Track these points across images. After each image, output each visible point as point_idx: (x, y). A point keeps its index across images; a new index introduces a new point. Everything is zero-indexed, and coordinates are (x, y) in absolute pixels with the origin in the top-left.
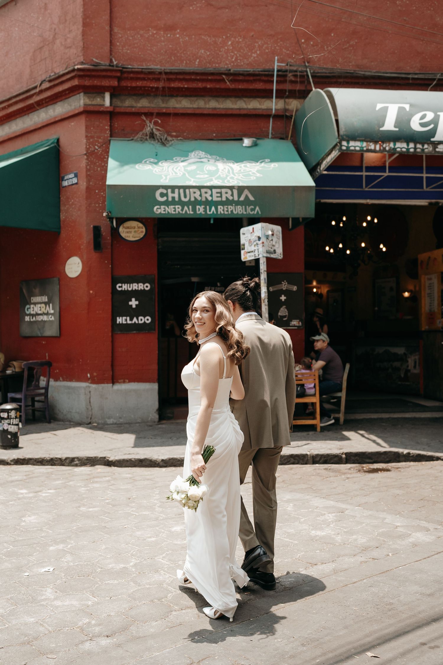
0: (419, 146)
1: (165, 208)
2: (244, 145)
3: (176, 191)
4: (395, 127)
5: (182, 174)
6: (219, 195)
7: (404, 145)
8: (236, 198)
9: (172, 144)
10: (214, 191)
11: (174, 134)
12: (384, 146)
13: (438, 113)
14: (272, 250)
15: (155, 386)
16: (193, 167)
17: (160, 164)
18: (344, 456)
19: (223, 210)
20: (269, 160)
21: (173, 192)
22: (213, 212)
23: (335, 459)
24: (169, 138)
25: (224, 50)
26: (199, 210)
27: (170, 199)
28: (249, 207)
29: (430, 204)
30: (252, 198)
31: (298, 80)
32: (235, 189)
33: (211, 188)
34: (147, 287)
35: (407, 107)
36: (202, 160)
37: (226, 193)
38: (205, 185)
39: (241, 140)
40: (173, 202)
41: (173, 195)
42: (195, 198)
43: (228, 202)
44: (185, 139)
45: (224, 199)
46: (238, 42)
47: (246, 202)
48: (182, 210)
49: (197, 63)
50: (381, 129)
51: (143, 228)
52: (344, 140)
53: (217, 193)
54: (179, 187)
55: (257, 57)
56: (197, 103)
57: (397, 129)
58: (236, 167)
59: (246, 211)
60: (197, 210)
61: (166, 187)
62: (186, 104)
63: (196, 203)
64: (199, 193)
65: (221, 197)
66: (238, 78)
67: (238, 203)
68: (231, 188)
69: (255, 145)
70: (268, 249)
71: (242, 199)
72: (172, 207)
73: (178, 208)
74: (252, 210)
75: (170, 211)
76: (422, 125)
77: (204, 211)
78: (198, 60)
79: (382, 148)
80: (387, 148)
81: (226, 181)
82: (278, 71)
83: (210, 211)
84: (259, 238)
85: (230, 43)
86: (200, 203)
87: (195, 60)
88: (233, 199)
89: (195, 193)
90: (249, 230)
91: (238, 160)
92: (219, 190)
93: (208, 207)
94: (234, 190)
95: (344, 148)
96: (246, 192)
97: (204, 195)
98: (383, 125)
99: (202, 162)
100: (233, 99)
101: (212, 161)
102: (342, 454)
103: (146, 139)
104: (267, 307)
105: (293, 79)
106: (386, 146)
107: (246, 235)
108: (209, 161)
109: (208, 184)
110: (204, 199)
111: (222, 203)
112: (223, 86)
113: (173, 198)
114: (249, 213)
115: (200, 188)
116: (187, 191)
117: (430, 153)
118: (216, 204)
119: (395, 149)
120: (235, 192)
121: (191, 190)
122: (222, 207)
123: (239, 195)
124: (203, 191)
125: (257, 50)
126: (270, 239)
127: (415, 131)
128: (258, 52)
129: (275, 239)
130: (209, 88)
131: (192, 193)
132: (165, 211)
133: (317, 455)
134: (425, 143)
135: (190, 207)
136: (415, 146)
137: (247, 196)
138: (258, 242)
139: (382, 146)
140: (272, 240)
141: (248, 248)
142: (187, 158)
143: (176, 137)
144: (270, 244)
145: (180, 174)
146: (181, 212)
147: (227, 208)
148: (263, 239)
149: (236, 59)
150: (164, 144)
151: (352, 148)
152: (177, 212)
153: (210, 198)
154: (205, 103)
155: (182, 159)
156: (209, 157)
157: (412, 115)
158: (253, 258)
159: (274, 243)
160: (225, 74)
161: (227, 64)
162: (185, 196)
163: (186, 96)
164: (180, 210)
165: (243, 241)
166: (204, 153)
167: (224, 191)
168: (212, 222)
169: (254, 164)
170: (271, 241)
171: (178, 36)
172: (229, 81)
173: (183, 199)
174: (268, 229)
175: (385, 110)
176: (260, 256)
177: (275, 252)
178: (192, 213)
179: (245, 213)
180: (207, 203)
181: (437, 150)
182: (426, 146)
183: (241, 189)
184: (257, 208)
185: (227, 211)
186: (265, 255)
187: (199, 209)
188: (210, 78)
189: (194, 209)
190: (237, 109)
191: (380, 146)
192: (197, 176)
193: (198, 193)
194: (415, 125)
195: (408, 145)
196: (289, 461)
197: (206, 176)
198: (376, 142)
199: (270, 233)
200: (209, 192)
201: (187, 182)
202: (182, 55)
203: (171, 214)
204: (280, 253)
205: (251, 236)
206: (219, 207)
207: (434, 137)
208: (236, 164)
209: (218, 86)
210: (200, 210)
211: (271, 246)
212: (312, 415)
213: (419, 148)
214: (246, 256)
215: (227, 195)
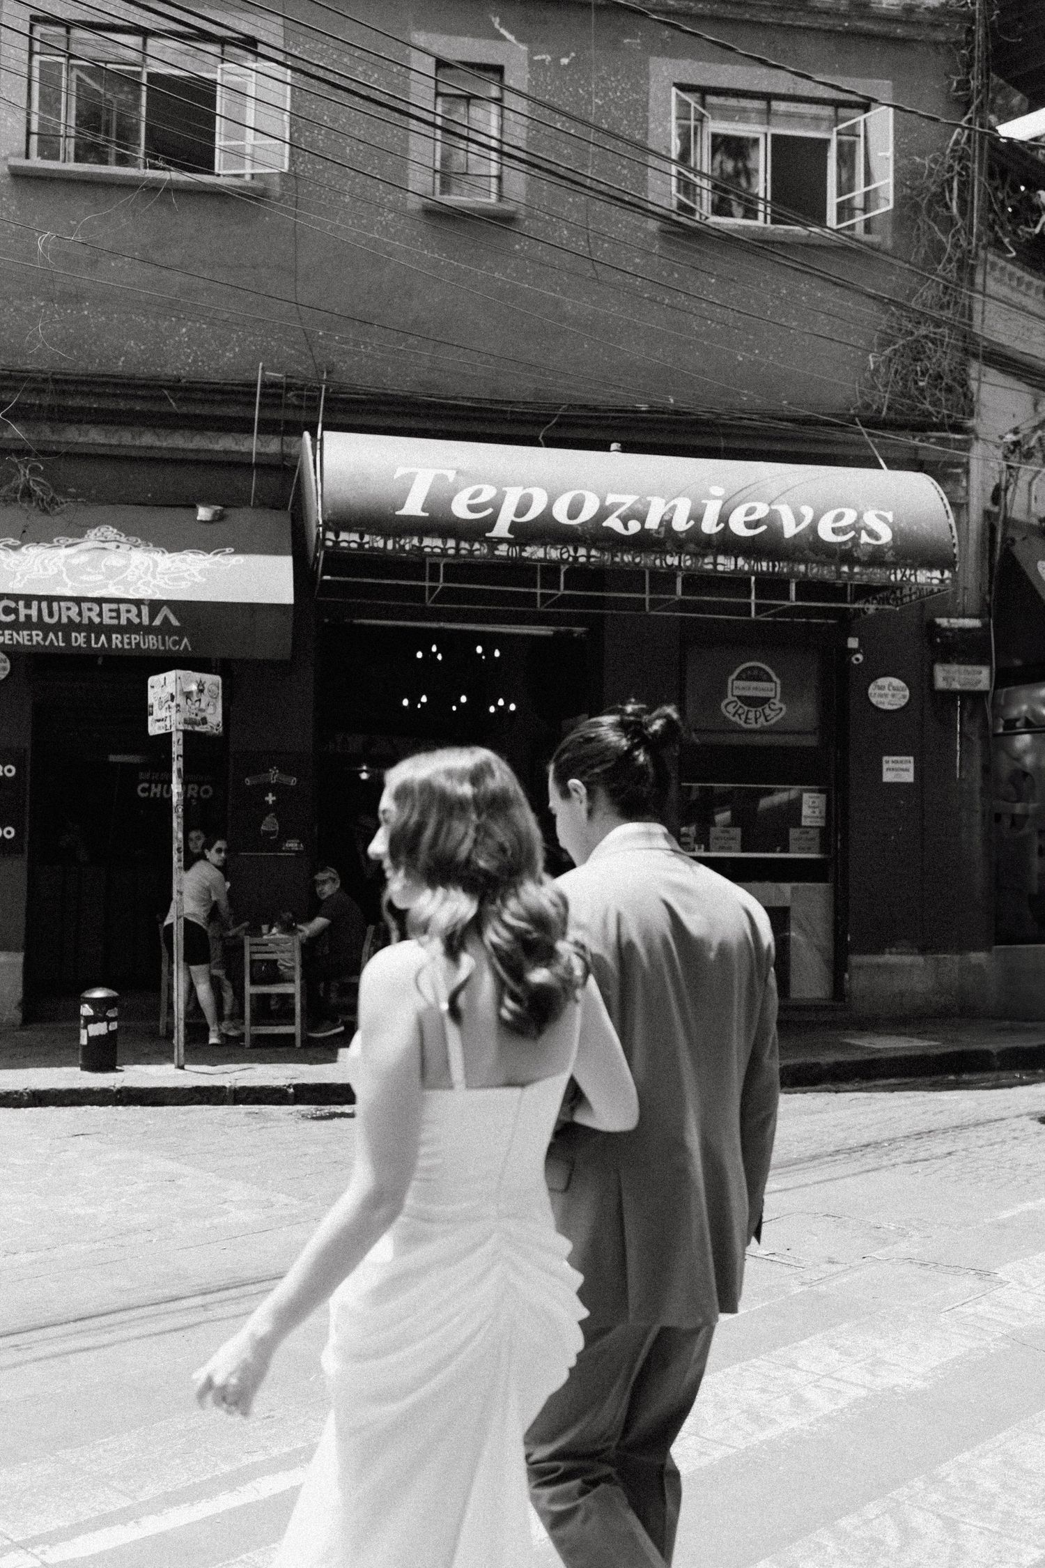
0: (464, 545)
1: (12, 635)
2: (198, 518)
3: (35, 604)
4: (423, 510)
5: (56, 572)
6: (114, 614)
7: (438, 542)
8: (146, 621)
9: (62, 511)
10: (106, 607)
11: (72, 490)
12: (402, 542)
13: (504, 489)
14: (199, 718)
15: (19, 958)
16: (84, 558)
17: (23, 549)
18: (291, 1090)
19: (122, 642)
20: (233, 550)
21: (28, 606)
22: (103, 644)
23: (277, 1096)
24: (59, 499)
25: (172, 341)
26: (76, 641)
27: (22, 619)
28: (169, 638)
29: (557, 633)
30: (175, 622)
31: (304, 404)
32: (144, 604)
33: (100, 601)
34: (10, 771)
35: (451, 475)
36: (106, 545)
37: (128, 611)
38: (90, 595)
39: (193, 507)
40: (28, 624)
41: (28, 612)
42: (69, 617)
43: (130, 628)
44: (93, 501)
45: (123, 622)
46: (200, 330)
47: (166, 628)
48: (45, 639)
49: (121, 364)
50: (397, 513)
51: (5, 662)
52: (330, 530)
53: (111, 610)
54: (40, 598)
55: (234, 358)
56: (116, 437)
57: (427, 514)
58: (166, 561)
59: (164, 644)
60: (73, 640)
61: (16, 597)
62: (96, 437)
63: (72, 626)
64: (77, 610)
65: (118, 617)
66: (194, 396)
67: (149, 630)
68: (138, 603)
69: (218, 518)
70: (188, 716)
71: (157, 622)
72: (25, 633)
73: (37, 636)
74: (175, 643)
75: (21, 640)
76: (472, 508)
77: (85, 643)
78: (123, 359)
79: (397, 546)
80: (407, 547)
81: (131, 592)
82: (264, 385)
83: (97, 643)
84: (172, 698)
85: (184, 330)
86: (78, 627)
87: (117, 358)
88: (141, 623)
89: (68, 609)
90: (159, 680)
91: (173, 546)
92: (114, 606)
93: (93, 635)
94: (142, 607)
95: (329, 543)
96: (165, 611)
97: (86, 614)
98: (401, 508)
99: (104, 549)
100: (187, 433)
101: (124, 548)
102: (289, 1087)
103: (15, 500)
104: (181, 820)
105: (296, 403)
106: (405, 543)
107: (155, 689)
108: (118, 547)
109: (96, 594)
110: (86, 621)
111: (119, 629)
112: (165, 408)
113: (28, 617)
114: (170, 649)
115: (78, 600)
116: (55, 605)
117: (484, 557)
118: (109, 630)
119: (421, 549)
120: (145, 610)
121: (62, 604)
122: (119, 636)
123: (152, 617)
124: (85, 606)
125: (234, 345)
126: (195, 698)
127: (458, 518)
128: (237, 350)
129: (205, 698)
130: (140, 412)
131: (63, 610)
132: (11, 639)
133: (243, 1088)
134: (475, 540)
135: (60, 634)
136: (458, 544)
137: (166, 618)
138: (170, 703)
139: (398, 542)
140: (200, 700)
141: (158, 713)
142: (78, 540)
143: (75, 496)
144: (193, 707)
145: (52, 571)
146: (42, 643)
147: (130, 638)
148: (180, 699)
149: (195, 361)
150: (45, 511)
151: (344, 544)
152: (35, 643)
153: (97, 620)
154: (133, 438)
155: (71, 541)
156: (123, 539)
157: (456, 491)
158: (163, 731)
159: (203, 705)
160: (168, 388)
161: (177, 368)
162: (51, 615)
163: (94, 423)
164: (39, 639)
165: (151, 700)
166: (115, 531)
167: (123, 607)
168: (100, 662)
169: (201, 557)
170: (198, 703)
171: (86, 313)
172: (175, 401)
173: (46, 619)
174: (191, 681)
175: (411, 478)
176: (173, 729)
177: (204, 721)
178: (62, 644)
179: (162, 648)
180: (93, 628)
181: (497, 553)
182: (477, 546)
183: (155, 606)
184: (185, 640)
185: (130, 643)
186: (181, 727)
187: (76, 637)
188: (140, 393)
189: (67, 639)
190: (192, 451)
191: (394, 543)
192: (84, 578)
193: (75, 609)
194: (460, 510)
195: (445, 543)
196: (192, 1099)
197: (101, 577)
198: (386, 537)
199: (194, 687)
200: (96, 608)
201: (58, 588)
202: (94, 348)
203: (24, 645)
204: (215, 723)
205: (163, 691)
206: (114, 636)
207: (491, 531)
208: (167, 555)
209: (155, 409)
210: (79, 639)
211: (195, 712)
212: (288, 1017)
213: (465, 549)
214: (154, 729)
215: (129, 615)
